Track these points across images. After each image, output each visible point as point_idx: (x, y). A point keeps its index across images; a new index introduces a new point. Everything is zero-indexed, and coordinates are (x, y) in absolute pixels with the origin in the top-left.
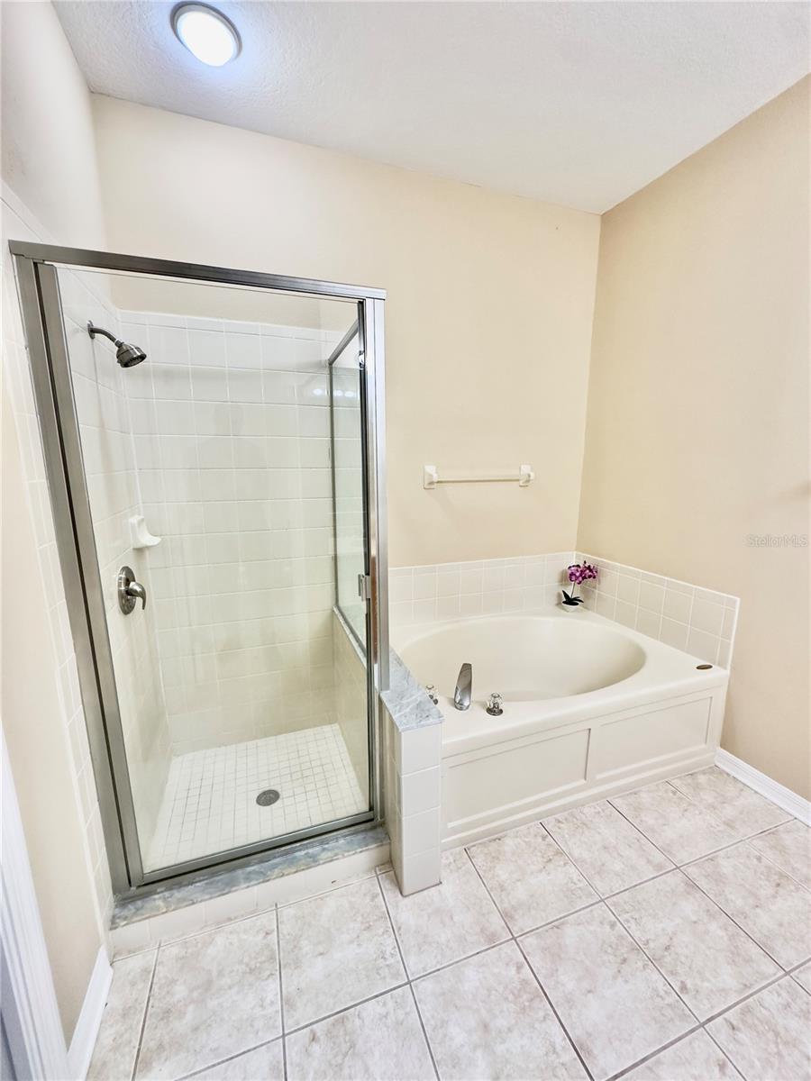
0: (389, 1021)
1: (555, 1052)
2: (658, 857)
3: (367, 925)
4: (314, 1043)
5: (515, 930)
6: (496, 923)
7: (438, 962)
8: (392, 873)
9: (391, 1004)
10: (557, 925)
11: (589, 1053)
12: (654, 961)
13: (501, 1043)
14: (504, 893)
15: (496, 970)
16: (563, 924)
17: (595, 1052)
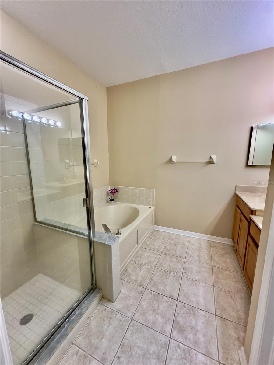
0: (135, 332)
1: (168, 302)
2: (158, 253)
3: (110, 318)
4: (120, 359)
5: (144, 287)
6: (140, 289)
7: (135, 308)
8: (105, 300)
9: (132, 328)
10: (151, 279)
11: (172, 296)
12: (170, 272)
13: (159, 310)
14: (137, 281)
15: (147, 298)
16: (152, 278)
17: (173, 295)
